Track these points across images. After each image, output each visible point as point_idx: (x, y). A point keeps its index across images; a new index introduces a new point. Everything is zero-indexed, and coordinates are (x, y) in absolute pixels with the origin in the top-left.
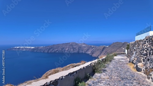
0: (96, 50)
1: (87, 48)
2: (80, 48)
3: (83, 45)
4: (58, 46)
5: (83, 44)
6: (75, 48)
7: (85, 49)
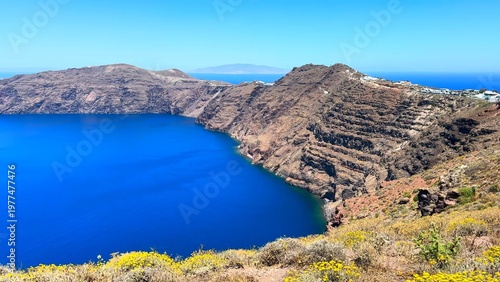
0: (222, 101)
1: (186, 92)
2: (156, 90)
3: (170, 79)
4: (42, 81)
5: (173, 75)
6: (134, 95)
7: (178, 98)
